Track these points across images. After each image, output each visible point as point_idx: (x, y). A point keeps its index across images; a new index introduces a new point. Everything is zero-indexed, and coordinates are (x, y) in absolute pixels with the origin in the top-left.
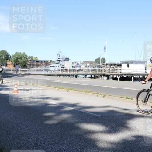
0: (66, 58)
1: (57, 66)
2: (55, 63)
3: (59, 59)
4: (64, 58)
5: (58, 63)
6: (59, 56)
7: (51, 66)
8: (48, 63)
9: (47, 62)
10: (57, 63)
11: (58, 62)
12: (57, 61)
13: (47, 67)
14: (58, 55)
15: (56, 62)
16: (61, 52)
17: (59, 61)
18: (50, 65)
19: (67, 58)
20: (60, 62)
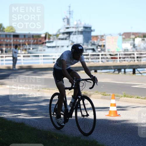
0: (85, 28)
1: (63, 46)
2: (59, 39)
3: (68, 28)
4: (80, 26)
5: (66, 39)
6: (68, 23)
7: (49, 47)
8: (40, 39)
9: (39, 36)
10: (62, 39)
11: (66, 36)
12: (64, 33)
13: (40, 48)
14: (66, 20)
15: (61, 36)
16: (72, 12)
17: (69, 33)
18: (48, 44)
19: (86, 26)
20: (72, 36)
